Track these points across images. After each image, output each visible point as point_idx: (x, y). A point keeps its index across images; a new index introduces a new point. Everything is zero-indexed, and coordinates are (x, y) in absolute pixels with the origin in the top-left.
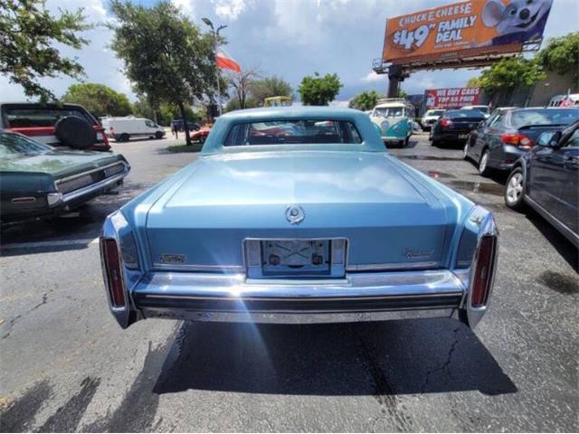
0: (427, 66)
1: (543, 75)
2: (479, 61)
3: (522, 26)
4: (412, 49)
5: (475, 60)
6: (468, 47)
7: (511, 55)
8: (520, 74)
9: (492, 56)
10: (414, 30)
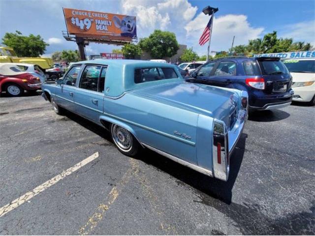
0: (95, 41)
1: (142, 52)
2: (118, 42)
3: (129, 30)
4: (85, 30)
5: (116, 42)
6: (112, 35)
7: (129, 42)
8: (135, 50)
9: (123, 41)
10: (83, 20)
